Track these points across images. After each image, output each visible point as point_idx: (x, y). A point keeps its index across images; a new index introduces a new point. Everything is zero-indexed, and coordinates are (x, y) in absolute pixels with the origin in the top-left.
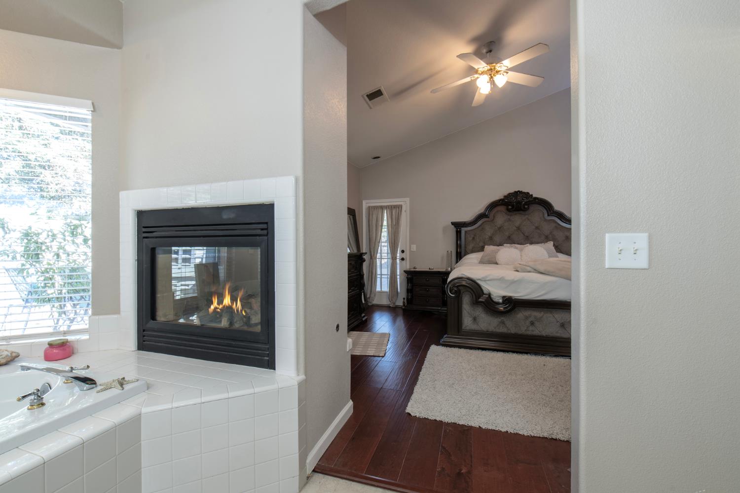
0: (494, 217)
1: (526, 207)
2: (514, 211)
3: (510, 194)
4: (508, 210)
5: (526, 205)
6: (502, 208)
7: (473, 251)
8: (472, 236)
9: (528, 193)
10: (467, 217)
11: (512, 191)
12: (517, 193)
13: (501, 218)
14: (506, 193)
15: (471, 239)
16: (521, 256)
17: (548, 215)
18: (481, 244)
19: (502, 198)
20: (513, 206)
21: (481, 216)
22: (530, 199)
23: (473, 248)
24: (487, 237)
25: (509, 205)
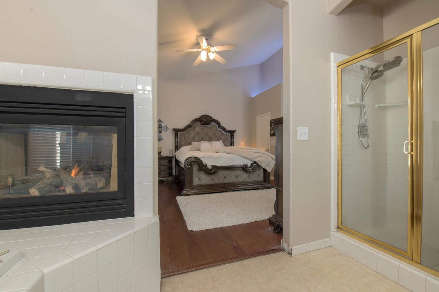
0: (195, 127)
1: (209, 123)
2: (204, 125)
3: (202, 116)
4: (201, 124)
5: (210, 122)
6: (199, 123)
7: (184, 145)
8: (184, 137)
9: (210, 116)
10: (181, 126)
11: (203, 114)
12: (206, 116)
13: (198, 128)
14: (200, 115)
15: (183, 138)
16: (211, 147)
17: (219, 128)
18: (189, 141)
19: (198, 117)
20: (204, 122)
21: (189, 126)
22: (211, 119)
23: (185, 143)
24: (191, 137)
25: (202, 122)
